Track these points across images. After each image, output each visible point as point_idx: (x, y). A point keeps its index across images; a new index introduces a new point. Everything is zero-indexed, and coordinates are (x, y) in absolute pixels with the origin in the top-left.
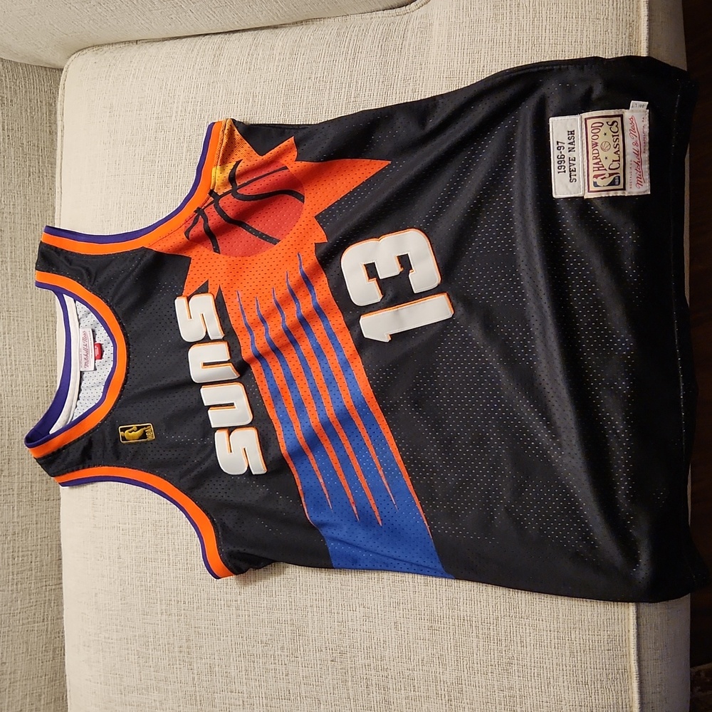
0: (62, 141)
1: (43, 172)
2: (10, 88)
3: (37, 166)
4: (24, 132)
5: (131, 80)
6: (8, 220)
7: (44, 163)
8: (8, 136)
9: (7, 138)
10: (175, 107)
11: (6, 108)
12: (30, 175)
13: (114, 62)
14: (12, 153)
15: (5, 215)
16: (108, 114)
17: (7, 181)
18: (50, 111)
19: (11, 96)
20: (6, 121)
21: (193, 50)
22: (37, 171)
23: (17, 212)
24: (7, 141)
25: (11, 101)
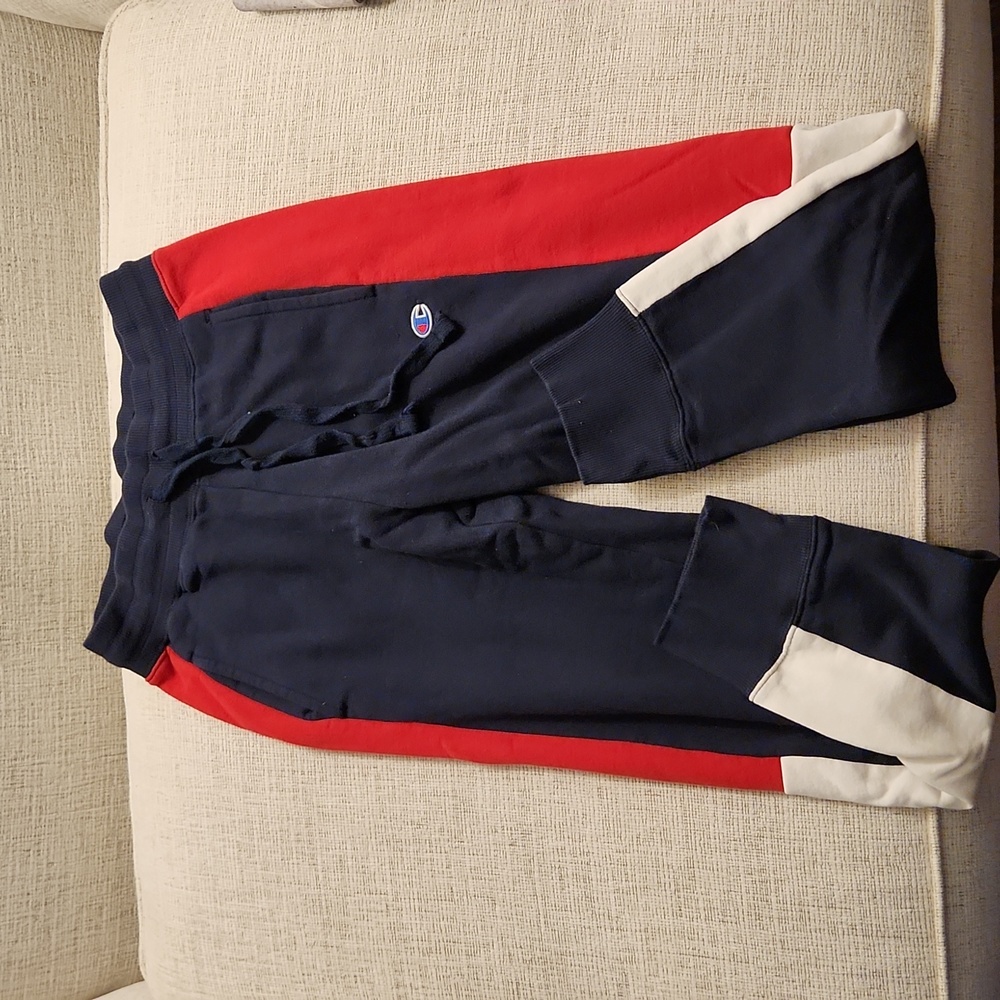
1: (89, 179)
2: (43, 60)
3: (81, 171)
4: (63, 122)
6: (44, 246)
8: (41, 128)
9: (39, 131)
10: (270, 80)
11: (37, 88)
12: (71, 183)
14: (47, 152)
15: (39, 239)
16: (174, 92)
17: (41, 191)
19: (44, 72)
20: (37, 107)
22: (82, 178)
23: (54, 234)
24: (39, 135)
25: (44, 79)
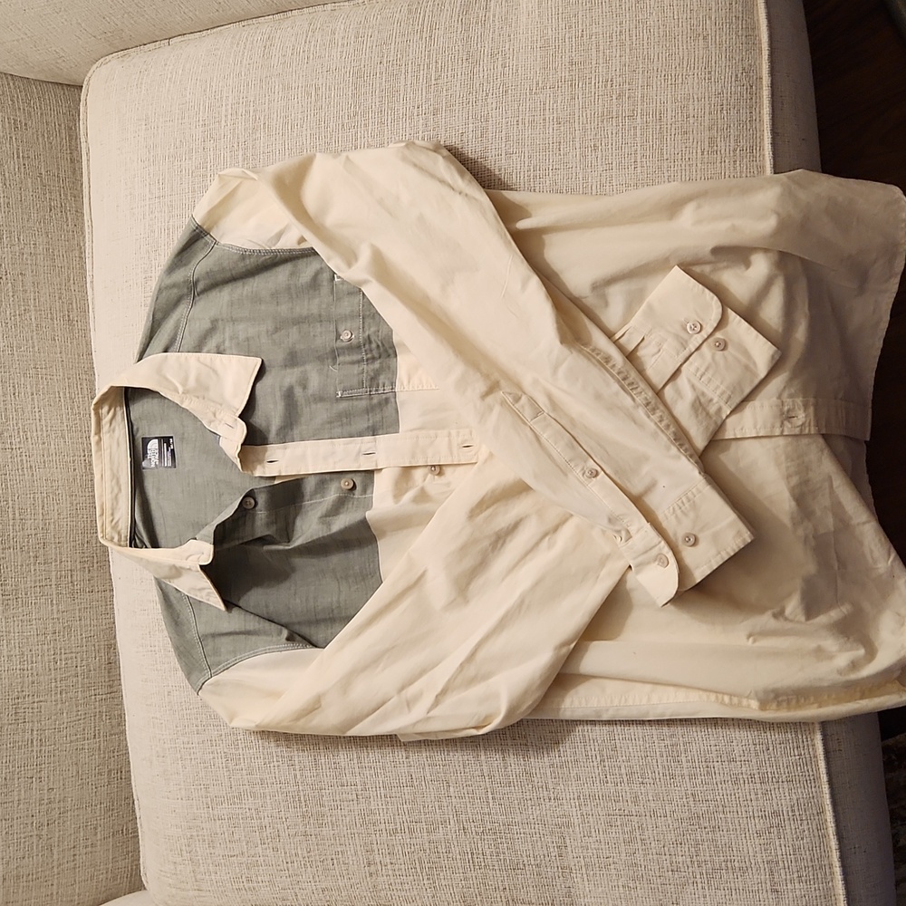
0: (88, 166)
1: (66, 207)
2: (24, 109)
3: (58, 200)
4: (42, 160)
5: (167, 85)
6: (29, 262)
7: (66, 195)
8: (24, 165)
9: (23, 167)
10: (224, 110)
11: (20, 133)
12: (51, 210)
13: (145, 67)
14: (30, 185)
15: (25, 256)
16: (144, 127)
17: (25, 217)
18: (70, 136)
19: (25, 119)
20: (21, 148)
21: (238, 44)
22: (59, 205)
23: (38, 252)
24: (22, 170)
25: (26, 124)
